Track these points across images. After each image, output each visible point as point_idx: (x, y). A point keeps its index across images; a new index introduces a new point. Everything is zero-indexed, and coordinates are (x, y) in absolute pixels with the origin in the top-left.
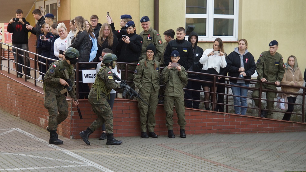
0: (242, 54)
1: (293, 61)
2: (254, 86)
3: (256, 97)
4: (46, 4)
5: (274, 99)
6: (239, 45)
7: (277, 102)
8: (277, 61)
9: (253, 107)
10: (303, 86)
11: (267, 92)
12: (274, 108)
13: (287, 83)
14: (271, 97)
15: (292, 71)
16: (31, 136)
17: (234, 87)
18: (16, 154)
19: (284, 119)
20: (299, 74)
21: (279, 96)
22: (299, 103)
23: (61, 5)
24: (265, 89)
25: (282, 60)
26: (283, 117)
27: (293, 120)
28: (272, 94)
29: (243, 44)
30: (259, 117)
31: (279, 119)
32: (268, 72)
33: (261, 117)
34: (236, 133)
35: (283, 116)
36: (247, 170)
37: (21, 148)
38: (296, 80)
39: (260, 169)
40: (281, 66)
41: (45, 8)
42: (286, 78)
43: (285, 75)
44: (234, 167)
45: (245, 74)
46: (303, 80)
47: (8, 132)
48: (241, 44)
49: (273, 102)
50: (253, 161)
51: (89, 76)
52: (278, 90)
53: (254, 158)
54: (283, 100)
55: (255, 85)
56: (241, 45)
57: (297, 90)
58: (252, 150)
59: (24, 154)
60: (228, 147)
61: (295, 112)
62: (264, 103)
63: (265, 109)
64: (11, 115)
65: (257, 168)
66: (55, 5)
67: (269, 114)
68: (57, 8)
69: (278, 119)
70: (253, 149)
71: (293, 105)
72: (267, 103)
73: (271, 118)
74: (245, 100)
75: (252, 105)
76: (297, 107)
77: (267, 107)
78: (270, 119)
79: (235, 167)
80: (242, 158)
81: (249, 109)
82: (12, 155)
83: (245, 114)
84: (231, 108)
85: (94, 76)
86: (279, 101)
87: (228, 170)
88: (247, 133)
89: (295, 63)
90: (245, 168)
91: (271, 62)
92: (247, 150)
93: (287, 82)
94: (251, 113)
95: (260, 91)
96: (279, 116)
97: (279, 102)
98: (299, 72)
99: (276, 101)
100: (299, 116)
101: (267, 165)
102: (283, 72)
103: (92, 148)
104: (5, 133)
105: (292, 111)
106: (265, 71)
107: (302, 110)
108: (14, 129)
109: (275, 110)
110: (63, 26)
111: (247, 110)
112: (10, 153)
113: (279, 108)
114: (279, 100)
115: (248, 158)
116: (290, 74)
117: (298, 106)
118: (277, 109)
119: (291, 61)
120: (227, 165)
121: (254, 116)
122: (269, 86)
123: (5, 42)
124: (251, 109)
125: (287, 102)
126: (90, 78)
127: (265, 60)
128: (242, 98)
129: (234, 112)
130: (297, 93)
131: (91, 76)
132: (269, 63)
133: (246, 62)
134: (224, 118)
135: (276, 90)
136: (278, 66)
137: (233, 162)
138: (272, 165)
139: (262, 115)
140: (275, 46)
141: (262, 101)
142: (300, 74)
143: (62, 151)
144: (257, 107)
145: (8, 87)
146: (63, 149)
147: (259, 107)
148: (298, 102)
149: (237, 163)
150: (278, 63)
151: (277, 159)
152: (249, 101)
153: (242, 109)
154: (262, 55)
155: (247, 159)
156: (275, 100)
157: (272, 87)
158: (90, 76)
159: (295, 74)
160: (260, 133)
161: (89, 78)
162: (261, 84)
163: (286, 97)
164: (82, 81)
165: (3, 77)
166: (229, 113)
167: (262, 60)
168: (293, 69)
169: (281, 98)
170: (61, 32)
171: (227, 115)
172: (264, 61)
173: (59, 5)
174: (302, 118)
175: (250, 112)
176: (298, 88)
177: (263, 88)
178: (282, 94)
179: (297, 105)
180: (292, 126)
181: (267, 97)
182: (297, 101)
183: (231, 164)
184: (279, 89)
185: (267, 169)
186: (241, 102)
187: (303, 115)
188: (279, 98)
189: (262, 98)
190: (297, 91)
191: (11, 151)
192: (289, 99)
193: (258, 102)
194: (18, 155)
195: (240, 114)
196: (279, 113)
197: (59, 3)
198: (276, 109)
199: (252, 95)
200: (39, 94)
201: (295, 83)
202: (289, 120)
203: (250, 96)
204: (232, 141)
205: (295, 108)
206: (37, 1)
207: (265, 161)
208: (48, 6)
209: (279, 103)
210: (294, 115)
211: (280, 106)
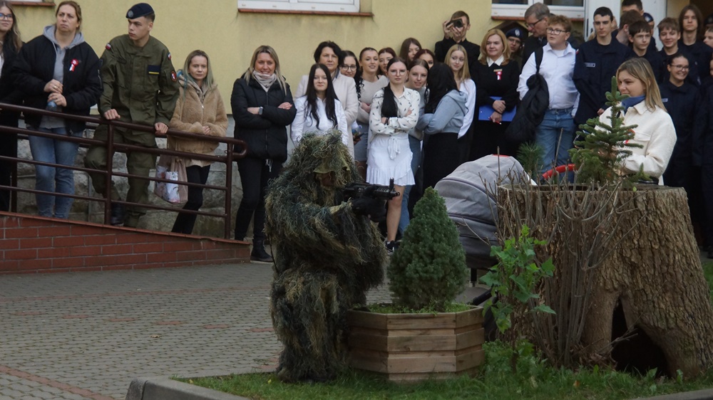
0: (63, 46)
1: (203, 66)
2: (91, 135)
3: (95, 165)
5: (149, 172)
6: (58, 17)
7: (157, 181)
8: (155, 62)
9: (91, 196)
10: (227, 136)
11: (129, 153)
12: (150, 199)
13: (185, 128)
14: (141, 166)
15: (199, 94)
17: (36, 137)
19: (175, 229)
20: (215, 101)
21: (161, 163)
22: (217, 185)
24: (124, 142)
25: (169, 59)
26: (173, 224)
27: (203, 232)
28: (145, 159)
29: (69, 16)
30: (105, 223)
31: (163, 229)
32: (129, 95)
33: (113, 225)
34: (39, 272)
35: (175, 219)
36: (66, 380)
38: (211, 121)
39: (104, 374)
40: (165, 77)
42: (183, 114)
43: (179, 105)
44: (29, 371)
45: (62, 100)
46: (225, 120)
48: (63, 14)
49: (148, 180)
50: (86, 352)
52: (161, 147)
53: (89, 342)
54: (173, 175)
55: (95, 132)
56: (65, 18)
57: (211, 146)
58: (84, 321)
60: (14, 312)
61: (207, 211)
62: (121, 186)
63: (124, 201)
65: (97, 372)
67: (133, 214)
69: (159, 229)
70: (87, 316)
71: (200, 189)
72: (130, 182)
73: (142, 228)
74: (68, 174)
75: (88, 189)
76: (212, 195)
77: (130, 196)
78: (138, 230)
79: (33, 371)
80: (54, 344)
81: (78, 201)
83: (68, 215)
84: (24, 200)
86: (164, 178)
87: (10, 381)
88: (72, 270)
89: (207, 73)
90: (62, 374)
91: (138, 66)
92: (70, 321)
93: (185, 124)
94: (82, 213)
95: (109, 150)
96: (162, 222)
97: (163, 180)
98: (216, 97)
99: (153, 180)
100: (219, 219)
101: (125, 362)
102: (172, 93)
105: (200, 206)
106: (121, 91)
107: (224, 205)
109: (152, 203)
111: (73, 205)
113: (162, 197)
114: (164, 175)
115: (71, 342)
116: (194, 102)
117: (216, 193)
118: (157, 202)
119: (197, 66)
120: (10, 365)
121: (94, 222)
122: (134, 133)
124: (85, 202)
125: (186, 181)
127: (120, 61)
128: (58, 169)
129: (35, 208)
130: (213, 154)
132: (131, 69)
133: (71, 69)
134: (5, 228)
135: (155, 146)
136: (159, 76)
137: (28, 358)
138: (139, 361)
139: (115, 218)
140: (140, 19)
141: (115, 178)
142: (220, 103)
144: (101, 197)
147: (104, 197)
148: (215, 180)
149: (40, 360)
150: (158, 68)
151: (154, 344)
152: (80, 177)
153: (60, 201)
154: (109, 46)
155: (68, 346)
156: (152, 175)
157: (145, 138)
159: (207, 103)
160: (108, 269)
162: (111, 129)
163: (182, 166)
166: (21, 212)
167: (109, 60)
168: (201, 88)
169: (169, 170)
171: (14, 219)
172: (114, 63)
174: (226, 226)
175: (82, 211)
176: (214, 140)
177: (116, 140)
178: (170, 158)
179: (213, 190)
180: (200, 248)
181: (129, 167)
182: (212, 179)
183: (20, 361)
184: (162, 143)
185: (124, 373)
186: (56, 179)
187: (227, 219)
188: (161, 169)
189: (114, 170)
190: (212, 150)
192: (191, 171)
193: (101, 180)
195: (54, 216)
196: (162, 214)
198: (155, 201)
199: (85, 158)
201: (204, 127)
202: (190, 233)
203: (81, 163)
204: (28, 296)
205: (208, 198)
207: (120, 350)
209: (162, 184)
210: (204, 216)
211: (167, 193)
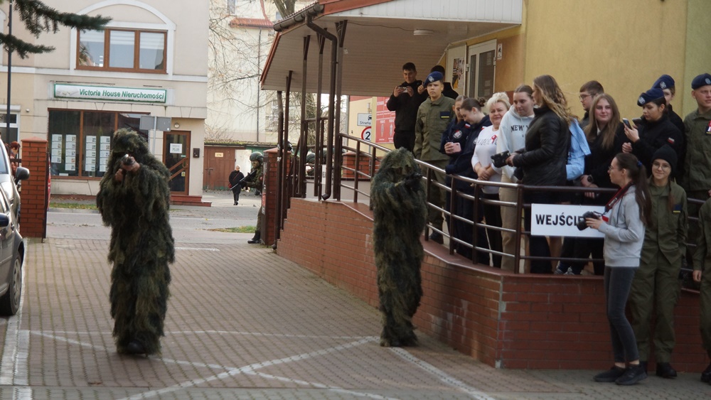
4: (471, 53)
16: (405, 355)
18: (361, 394)
23: (504, 55)
37: (377, 381)
41: (467, 63)
47: (355, 343)
51: (548, 220)
59: (378, 394)
64: (370, 308)
66: (489, 55)
68: (495, 63)
82: (352, 395)
85: (559, 221)
103: (543, 392)
104: (348, 346)
108: (369, 337)
110: (503, 100)
112: (348, 392)
123: (377, 141)
126: (550, 224)
131: (553, 219)
143: (470, 393)
145: (367, 242)
146: (472, 389)
158: (550, 220)
161: (547, 223)
164: (530, 230)
165: (358, 219)
170: (497, 113)
173: (500, 54)
191: (351, 387)
194: (364, 395)
197: (499, 51)
200: (432, 258)
206: (450, 48)
208: (474, 57)
